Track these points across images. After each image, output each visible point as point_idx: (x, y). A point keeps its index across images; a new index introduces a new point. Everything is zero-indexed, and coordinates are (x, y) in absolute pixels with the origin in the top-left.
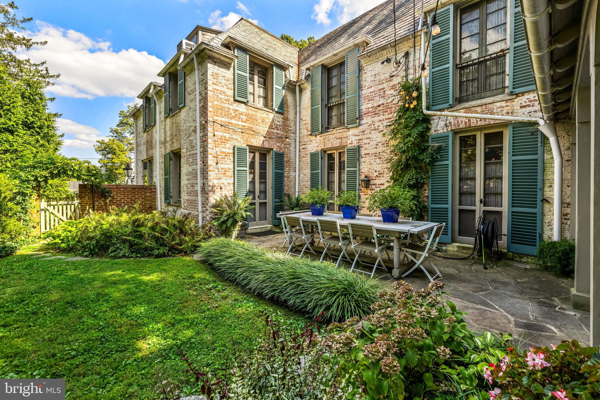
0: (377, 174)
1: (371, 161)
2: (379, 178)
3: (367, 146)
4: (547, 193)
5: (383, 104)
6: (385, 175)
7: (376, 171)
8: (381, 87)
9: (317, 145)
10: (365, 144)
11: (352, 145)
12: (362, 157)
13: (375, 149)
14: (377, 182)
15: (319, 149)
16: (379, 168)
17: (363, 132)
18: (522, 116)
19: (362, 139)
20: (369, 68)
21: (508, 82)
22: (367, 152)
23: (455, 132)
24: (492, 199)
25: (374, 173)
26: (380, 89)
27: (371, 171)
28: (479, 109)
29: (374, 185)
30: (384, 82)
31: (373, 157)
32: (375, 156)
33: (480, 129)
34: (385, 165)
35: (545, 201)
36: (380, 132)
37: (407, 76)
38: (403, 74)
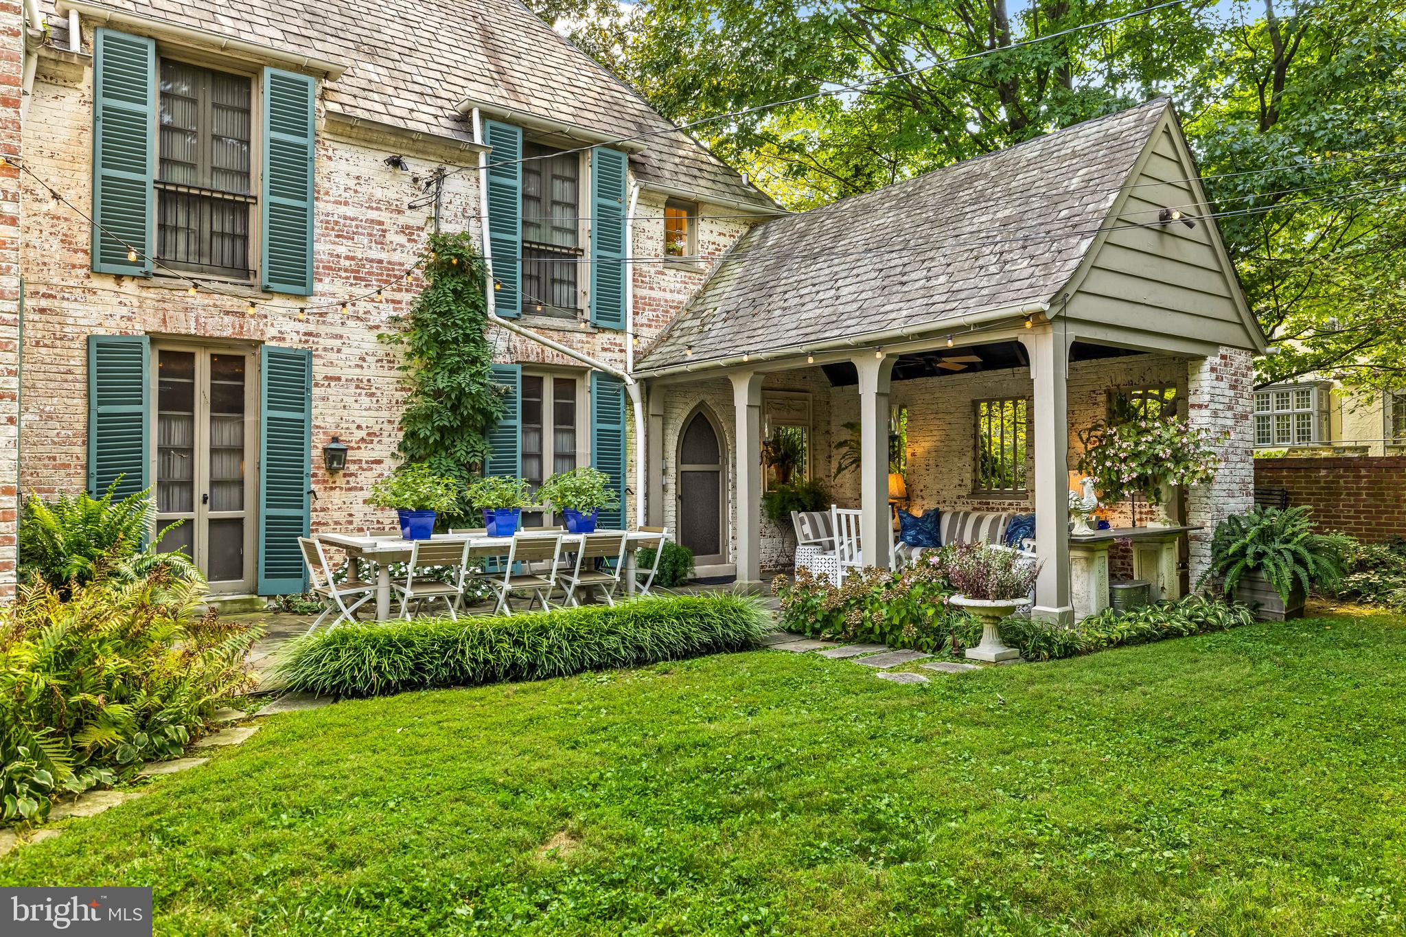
0: (362, 434)
1: (345, 399)
2: (370, 446)
3: (333, 356)
4: (630, 482)
5: (380, 262)
6: (385, 440)
7: (359, 427)
8: (373, 215)
9: (125, 311)
10: (325, 349)
11: (282, 345)
12: (317, 385)
13: (358, 371)
14: (364, 454)
15: (138, 329)
16: (368, 419)
17: (321, 315)
18: (603, 362)
19: (318, 335)
20: (342, 151)
22: (331, 372)
23: (526, 366)
25: (355, 431)
26: (372, 221)
27: (344, 425)
28: (555, 335)
29: (354, 462)
30: (383, 208)
31: (352, 390)
32: (357, 387)
33: (551, 367)
34: (385, 414)
35: (629, 492)
36: (371, 328)
37: (436, 219)
38: (428, 211)
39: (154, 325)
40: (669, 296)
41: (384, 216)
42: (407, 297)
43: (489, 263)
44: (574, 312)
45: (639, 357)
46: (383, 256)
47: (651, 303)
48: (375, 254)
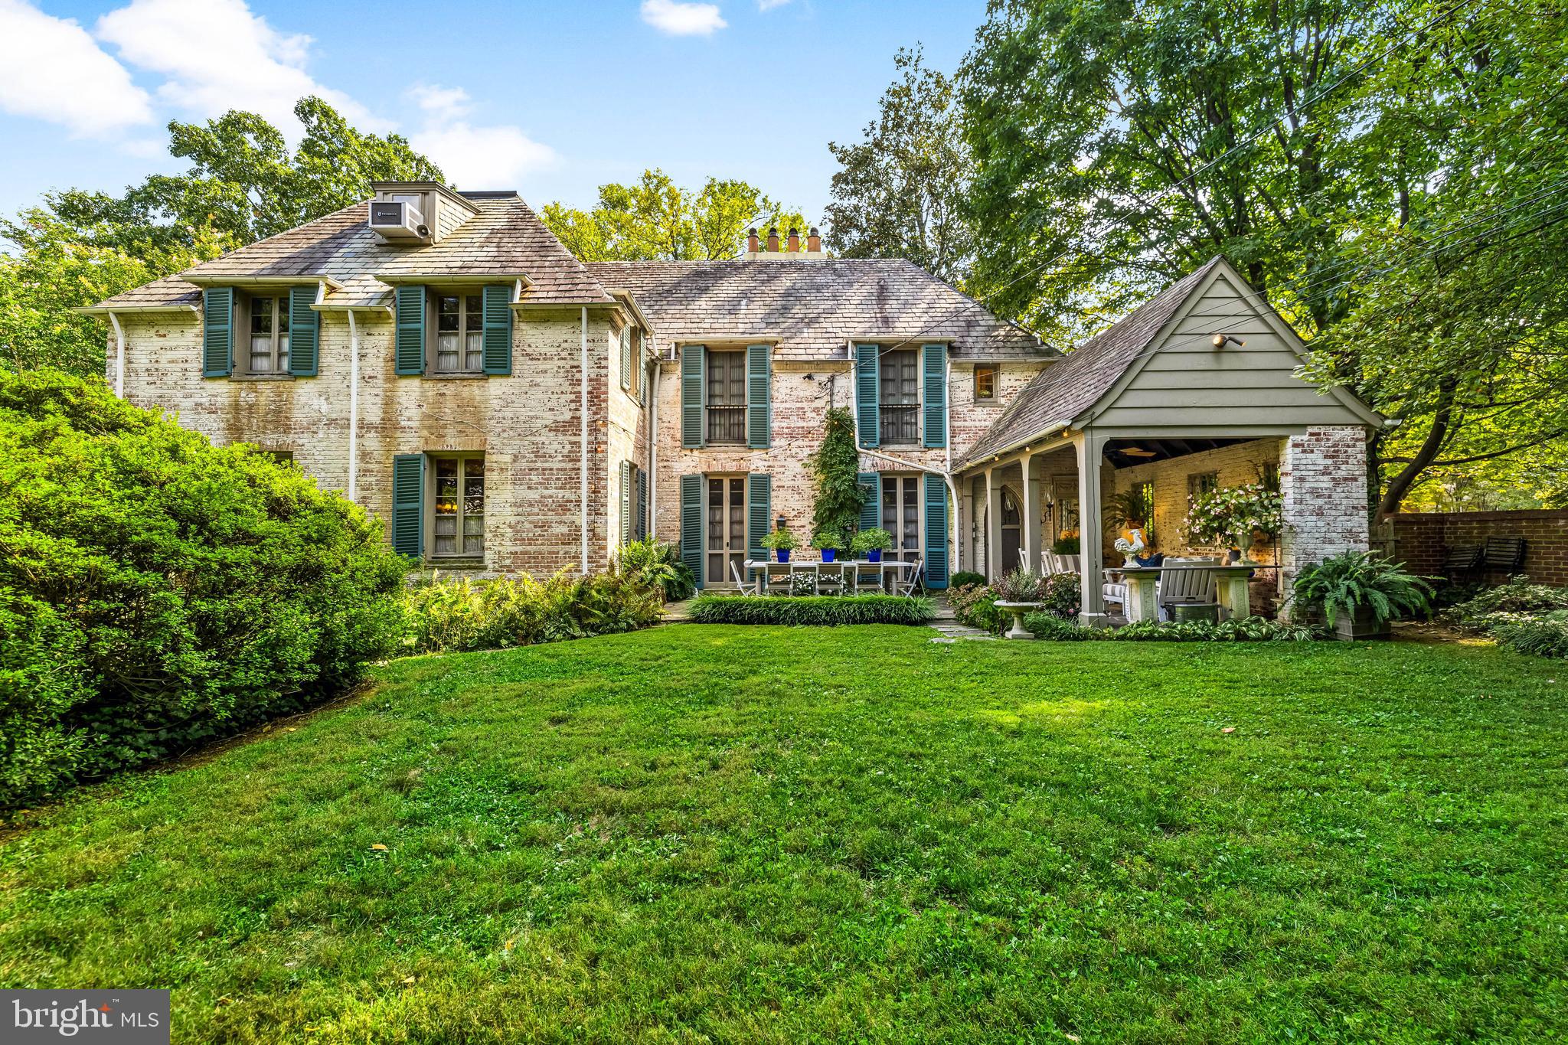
0: (795, 513)
1: (787, 496)
2: (799, 519)
3: (781, 476)
4: (950, 536)
5: (803, 427)
6: (807, 515)
7: (793, 510)
8: (799, 405)
9: (694, 464)
10: (777, 473)
11: (758, 472)
12: (773, 490)
13: (793, 482)
14: (796, 523)
15: (699, 471)
16: (798, 506)
17: (775, 456)
18: (932, 467)
19: (774, 466)
20: (784, 376)
21: (921, 434)
22: (780, 483)
23: (882, 473)
24: (909, 541)
25: (792, 512)
26: (799, 408)
27: (786, 509)
28: (900, 454)
29: (791, 527)
30: (804, 400)
31: (790, 492)
32: (793, 490)
33: (901, 473)
34: (806, 503)
35: (949, 541)
36: (799, 460)
37: (831, 402)
38: (828, 398)
39: (705, 469)
40: (977, 424)
41: (804, 405)
42: (817, 443)
43: (856, 422)
44: (916, 440)
45: (955, 463)
46: (805, 424)
47: (963, 430)
48: (801, 424)
